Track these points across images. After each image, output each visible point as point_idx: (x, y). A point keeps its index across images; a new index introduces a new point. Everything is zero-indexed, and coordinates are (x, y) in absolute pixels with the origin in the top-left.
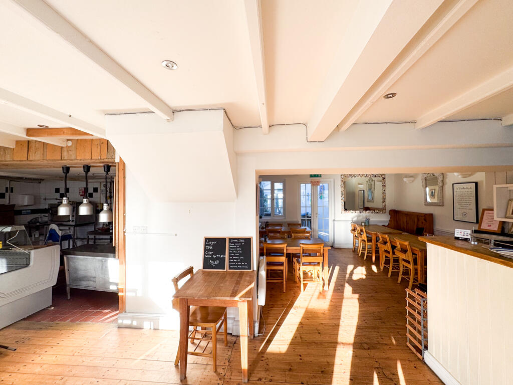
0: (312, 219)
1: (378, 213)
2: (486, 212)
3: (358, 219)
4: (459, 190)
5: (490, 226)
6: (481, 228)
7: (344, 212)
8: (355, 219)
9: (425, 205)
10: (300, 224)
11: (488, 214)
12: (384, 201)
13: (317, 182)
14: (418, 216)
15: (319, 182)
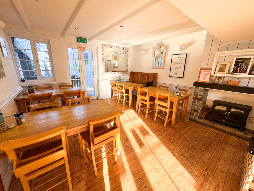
0: (81, 79)
1: (124, 74)
2: (202, 70)
3: (113, 78)
4: (175, 59)
5: (205, 79)
6: (199, 80)
7: (105, 73)
8: (112, 79)
9: (153, 68)
10: (72, 86)
11: (203, 72)
12: (127, 66)
13: (83, 48)
14: (148, 75)
15: (85, 48)
